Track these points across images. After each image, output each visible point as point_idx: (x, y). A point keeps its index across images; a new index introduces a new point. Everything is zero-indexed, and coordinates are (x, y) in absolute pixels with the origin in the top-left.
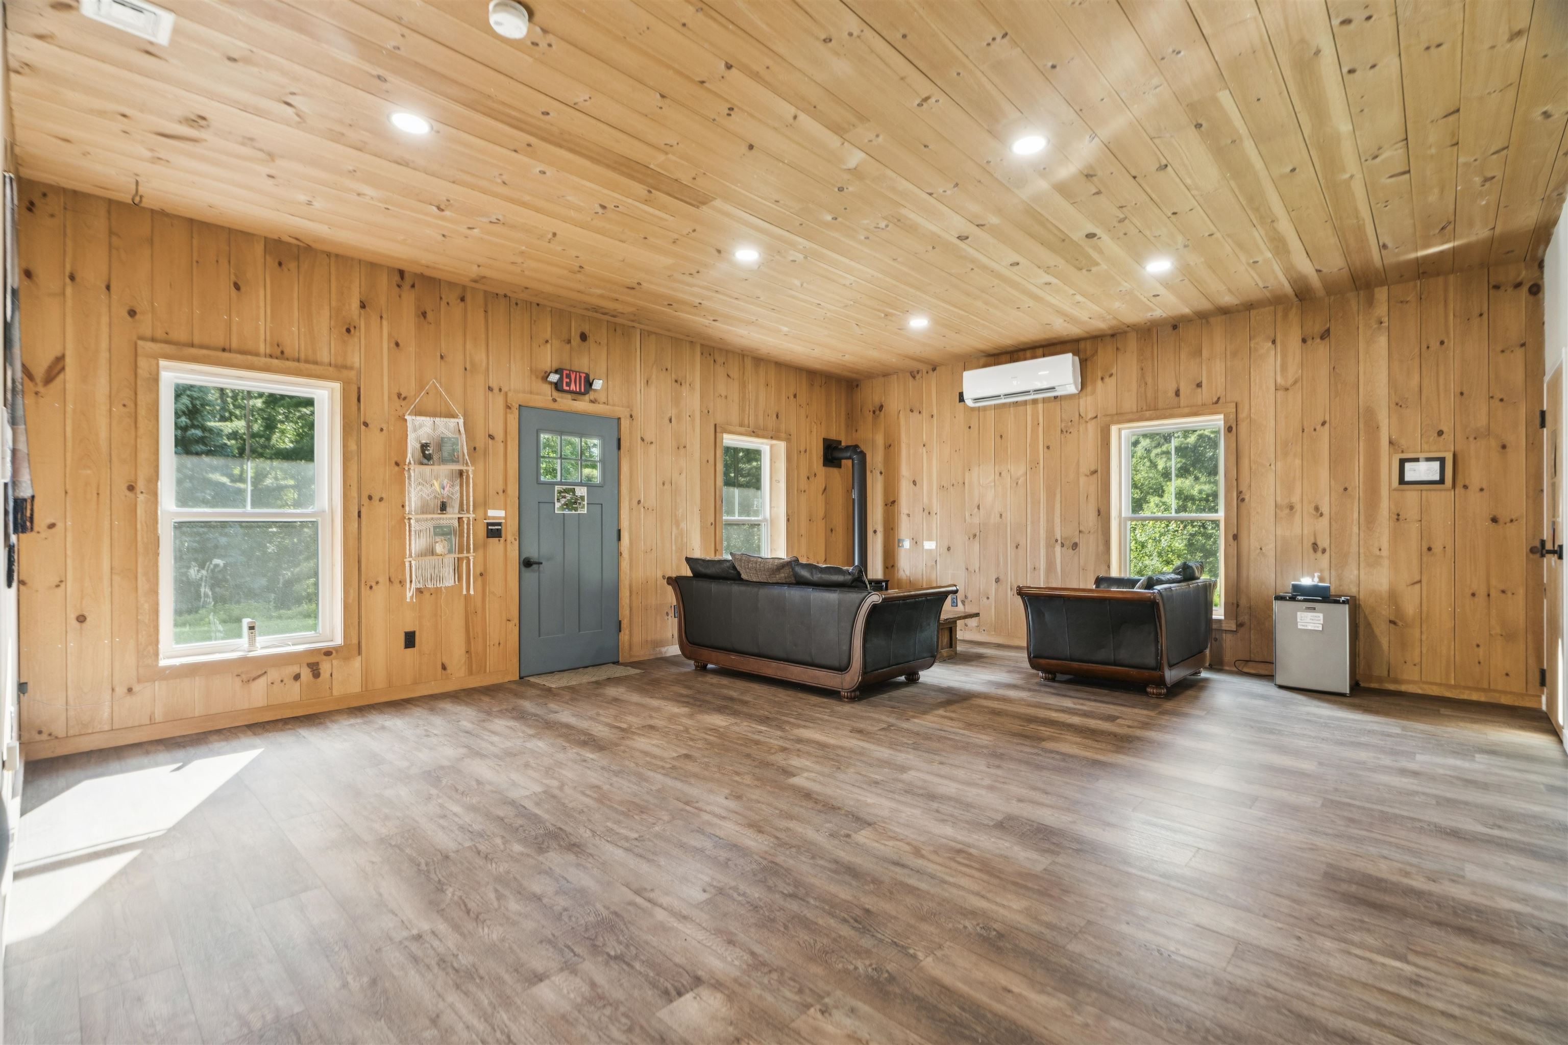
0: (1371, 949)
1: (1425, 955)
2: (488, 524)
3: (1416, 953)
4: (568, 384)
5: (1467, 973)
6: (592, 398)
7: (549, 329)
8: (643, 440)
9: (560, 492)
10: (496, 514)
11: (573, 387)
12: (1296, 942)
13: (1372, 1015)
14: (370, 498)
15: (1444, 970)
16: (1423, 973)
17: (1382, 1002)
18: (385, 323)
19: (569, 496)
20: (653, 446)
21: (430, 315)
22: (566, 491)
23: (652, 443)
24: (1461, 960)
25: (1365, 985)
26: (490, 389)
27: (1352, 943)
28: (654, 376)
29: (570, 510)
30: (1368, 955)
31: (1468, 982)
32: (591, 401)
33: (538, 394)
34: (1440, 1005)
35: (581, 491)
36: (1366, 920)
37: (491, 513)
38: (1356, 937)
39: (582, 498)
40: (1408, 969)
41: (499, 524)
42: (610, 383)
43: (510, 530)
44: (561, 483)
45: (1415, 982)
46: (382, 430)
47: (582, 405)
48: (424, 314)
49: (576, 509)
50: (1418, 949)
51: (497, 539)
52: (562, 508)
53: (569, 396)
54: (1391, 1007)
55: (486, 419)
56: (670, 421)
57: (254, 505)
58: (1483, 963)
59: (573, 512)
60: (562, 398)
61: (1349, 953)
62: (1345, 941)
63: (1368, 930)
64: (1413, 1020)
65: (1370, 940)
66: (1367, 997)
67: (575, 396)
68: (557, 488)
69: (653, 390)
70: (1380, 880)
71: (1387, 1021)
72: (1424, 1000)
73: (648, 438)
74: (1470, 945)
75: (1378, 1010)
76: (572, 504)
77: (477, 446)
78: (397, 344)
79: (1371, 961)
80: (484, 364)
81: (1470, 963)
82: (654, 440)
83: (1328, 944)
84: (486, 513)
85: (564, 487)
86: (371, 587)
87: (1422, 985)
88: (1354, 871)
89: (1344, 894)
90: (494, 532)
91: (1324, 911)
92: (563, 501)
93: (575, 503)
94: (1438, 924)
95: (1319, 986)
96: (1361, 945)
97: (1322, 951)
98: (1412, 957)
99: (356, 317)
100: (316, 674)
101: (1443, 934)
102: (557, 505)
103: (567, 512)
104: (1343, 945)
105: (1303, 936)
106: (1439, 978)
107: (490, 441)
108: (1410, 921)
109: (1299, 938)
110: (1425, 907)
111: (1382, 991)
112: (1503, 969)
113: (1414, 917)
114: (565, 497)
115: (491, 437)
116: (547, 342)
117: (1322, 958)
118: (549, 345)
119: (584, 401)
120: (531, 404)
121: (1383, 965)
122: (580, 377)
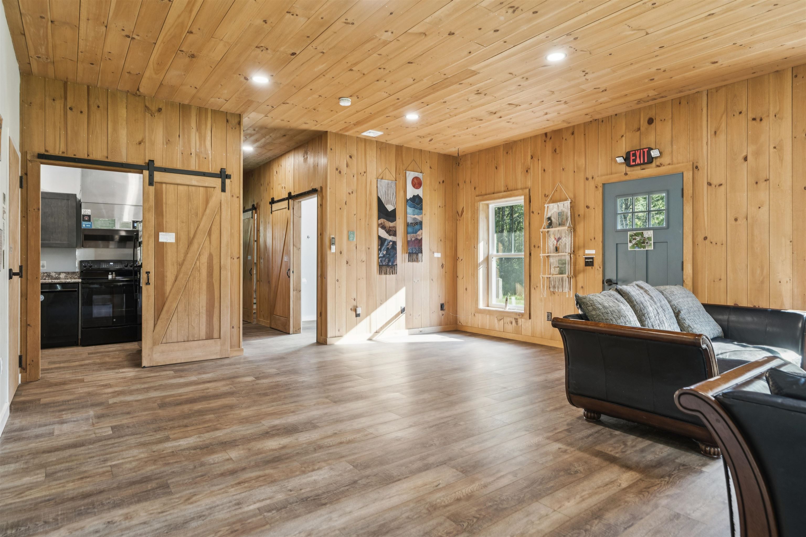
0: (126, 463)
1: (104, 473)
2: (586, 258)
3: (108, 472)
4: (634, 160)
5: (86, 475)
6: (658, 163)
7: (624, 127)
8: (709, 184)
9: (631, 236)
10: (590, 252)
11: (638, 161)
12: (154, 450)
13: (116, 445)
14: (534, 246)
15: (95, 471)
16: (103, 465)
17: (115, 449)
18: (540, 162)
19: (638, 238)
20: (723, 188)
21: (558, 151)
22: (636, 235)
23: (721, 185)
24: (88, 480)
25: (122, 451)
26: (587, 179)
27: (134, 461)
28: (723, 125)
29: (639, 248)
30: (126, 460)
31: (85, 472)
32: (658, 166)
33: (616, 173)
34: (95, 459)
35: (649, 234)
36: (134, 474)
37: (587, 252)
38: (134, 464)
39: (649, 239)
40: (109, 464)
41: (592, 258)
42: (675, 147)
43: (598, 262)
44: (632, 230)
45: (105, 461)
46: (539, 214)
47: (650, 171)
48: (555, 151)
49: (644, 247)
50: (107, 474)
51: (591, 267)
52: (633, 247)
53: (639, 168)
54: (111, 450)
55: (585, 197)
56: (746, 159)
57: (515, 251)
58: (78, 484)
59: (642, 249)
60: (631, 171)
61: (133, 457)
62: (137, 460)
63: (131, 469)
64: (103, 450)
65: (128, 466)
66: (120, 448)
67: (643, 166)
68: (629, 233)
69: (722, 137)
70: (139, 501)
71: (111, 446)
72: (101, 457)
73: (715, 182)
74: (85, 489)
75: (115, 447)
76: (643, 243)
77: (580, 214)
78: (544, 170)
79: (124, 459)
80: (584, 166)
81: (84, 480)
82: (723, 182)
83: (143, 456)
84: (584, 252)
85: (635, 232)
86: (535, 289)
87: (102, 461)
88: (156, 498)
89: (151, 480)
90: (589, 263)
91: (153, 467)
92: (634, 242)
93: (644, 243)
94: (101, 492)
95: (137, 443)
96: (130, 462)
97: (143, 452)
98: (109, 469)
99: (529, 164)
100: (517, 322)
101: (98, 488)
102: (630, 245)
103: (637, 249)
104: (137, 458)
105: (153, 453)
106: (97, 467)
107: (587, 209)
108: (115, 485)
109: (154, 452)
110: (109, 498)
111: (116, 452)
112: (70, 486)
113: (113, 489)
114: (635, 239)
115: (588, 207)
116: (622, 136)
117: (141, 450)
118: (624, 138)
119: (652, 168)
120: (610, 181)
121: (119, 460)
122: (644, 152)
